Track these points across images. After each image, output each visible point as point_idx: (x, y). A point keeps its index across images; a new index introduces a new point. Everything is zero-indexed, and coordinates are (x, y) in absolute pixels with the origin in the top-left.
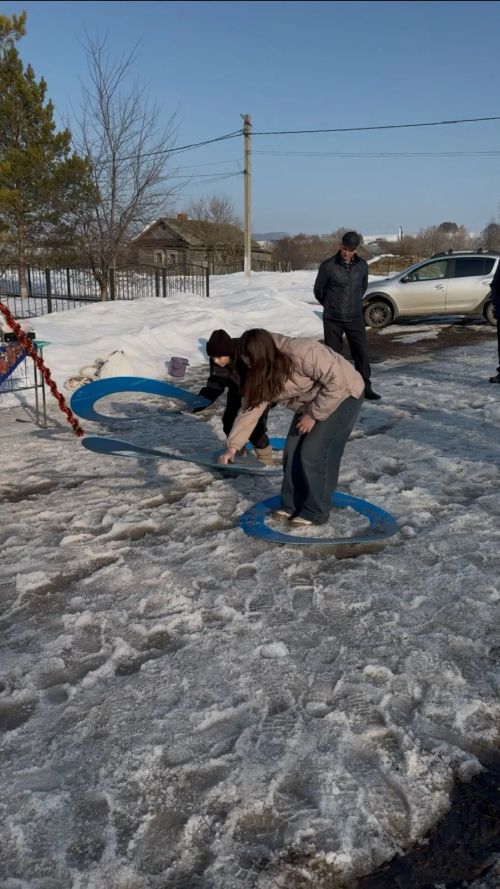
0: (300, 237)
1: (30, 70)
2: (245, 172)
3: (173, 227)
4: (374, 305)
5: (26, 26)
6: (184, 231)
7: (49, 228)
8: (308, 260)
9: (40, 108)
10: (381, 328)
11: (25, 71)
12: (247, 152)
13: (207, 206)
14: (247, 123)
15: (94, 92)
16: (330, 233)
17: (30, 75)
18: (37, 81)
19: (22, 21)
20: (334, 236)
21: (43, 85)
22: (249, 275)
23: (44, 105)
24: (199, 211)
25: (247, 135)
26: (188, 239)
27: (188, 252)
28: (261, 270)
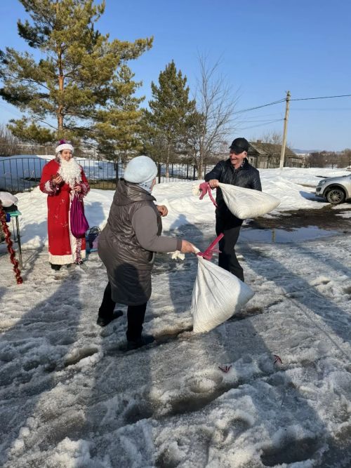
0: (324, 152)
1: (180, 72)
2: (285, 119)
3: (253, 146)
4: (333, 191)
5: (152, 44)
6: (259, 148)
7: (182, 145)
8: (327, 163)
9: (182, 90)
10: (336, 205)
11: (177, 73)
12: (287, 110)
13: (271, 137)
14: (288, 95)
15: (201, 80)
16: (340, 151)
17: (180, 75)
18: (183, 77)
19: (151, 41)
20: (343, 152)
21: (185, 79)
22: (282, 169)
23: (185, 89)
24: (267, 138)
25: (287, 101)
26: (260, 151)
27: (259, 158)
28: (293, 166)
